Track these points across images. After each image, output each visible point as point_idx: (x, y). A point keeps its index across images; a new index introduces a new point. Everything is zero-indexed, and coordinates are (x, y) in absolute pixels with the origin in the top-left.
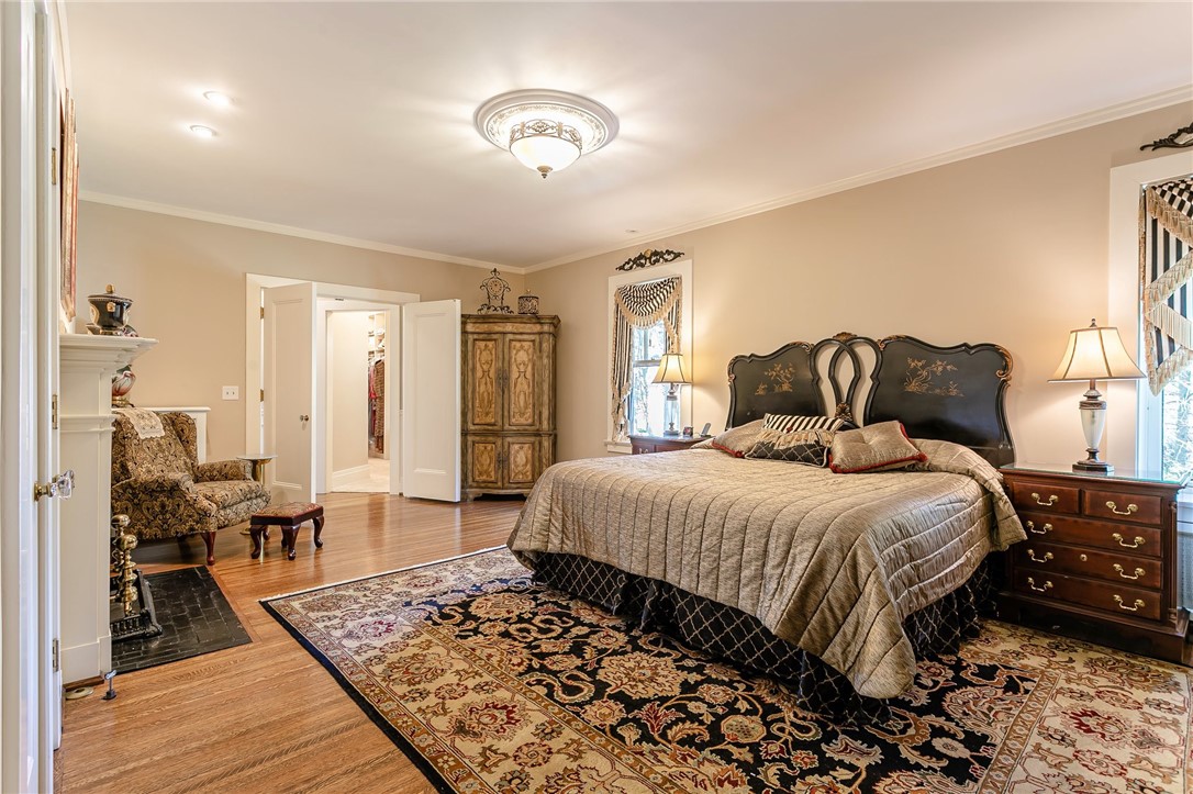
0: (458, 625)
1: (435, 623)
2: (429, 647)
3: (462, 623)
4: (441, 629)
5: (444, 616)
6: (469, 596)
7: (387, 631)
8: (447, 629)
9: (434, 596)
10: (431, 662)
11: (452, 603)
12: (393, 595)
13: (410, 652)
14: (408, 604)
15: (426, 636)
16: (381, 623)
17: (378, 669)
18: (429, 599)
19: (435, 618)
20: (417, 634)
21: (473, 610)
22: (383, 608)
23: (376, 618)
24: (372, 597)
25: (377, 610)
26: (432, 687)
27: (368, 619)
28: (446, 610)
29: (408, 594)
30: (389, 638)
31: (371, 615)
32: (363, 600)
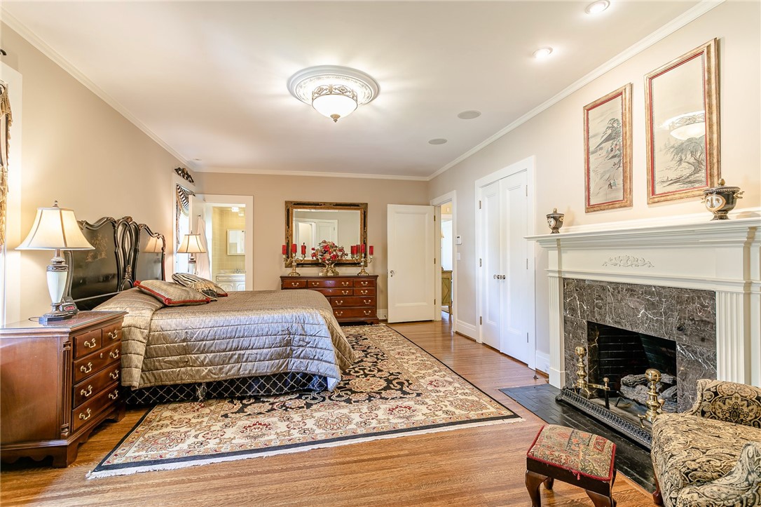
0: (398, 378)
1: (408, 381)
2: (415, 372)
3: (395, 379)
4: (406, 378)
5: (401, 384)
6: (380, 393)
7: (432, 382)
8: (402, 378)
9: (401, 398)
10: (416, 368)
11: (392, 391)
12: (427, 404)
13: (423, 372)
14: (419, 395)
15: (414, 376)
16: (435, 386)
17: (436, 369)
18: (405, 396)
19: (406, 384)
20: (417, 379)
21: (385, 384)
22: (434, 394)
23: (438, 389)
24: (441, 404)
25: (438, 394)
26: (418, 361)
27: (442, 389)
28: (399, 387)
29: (417, 403)
30: (431, 378)
31: (441, 392)
32: (447, 403)
